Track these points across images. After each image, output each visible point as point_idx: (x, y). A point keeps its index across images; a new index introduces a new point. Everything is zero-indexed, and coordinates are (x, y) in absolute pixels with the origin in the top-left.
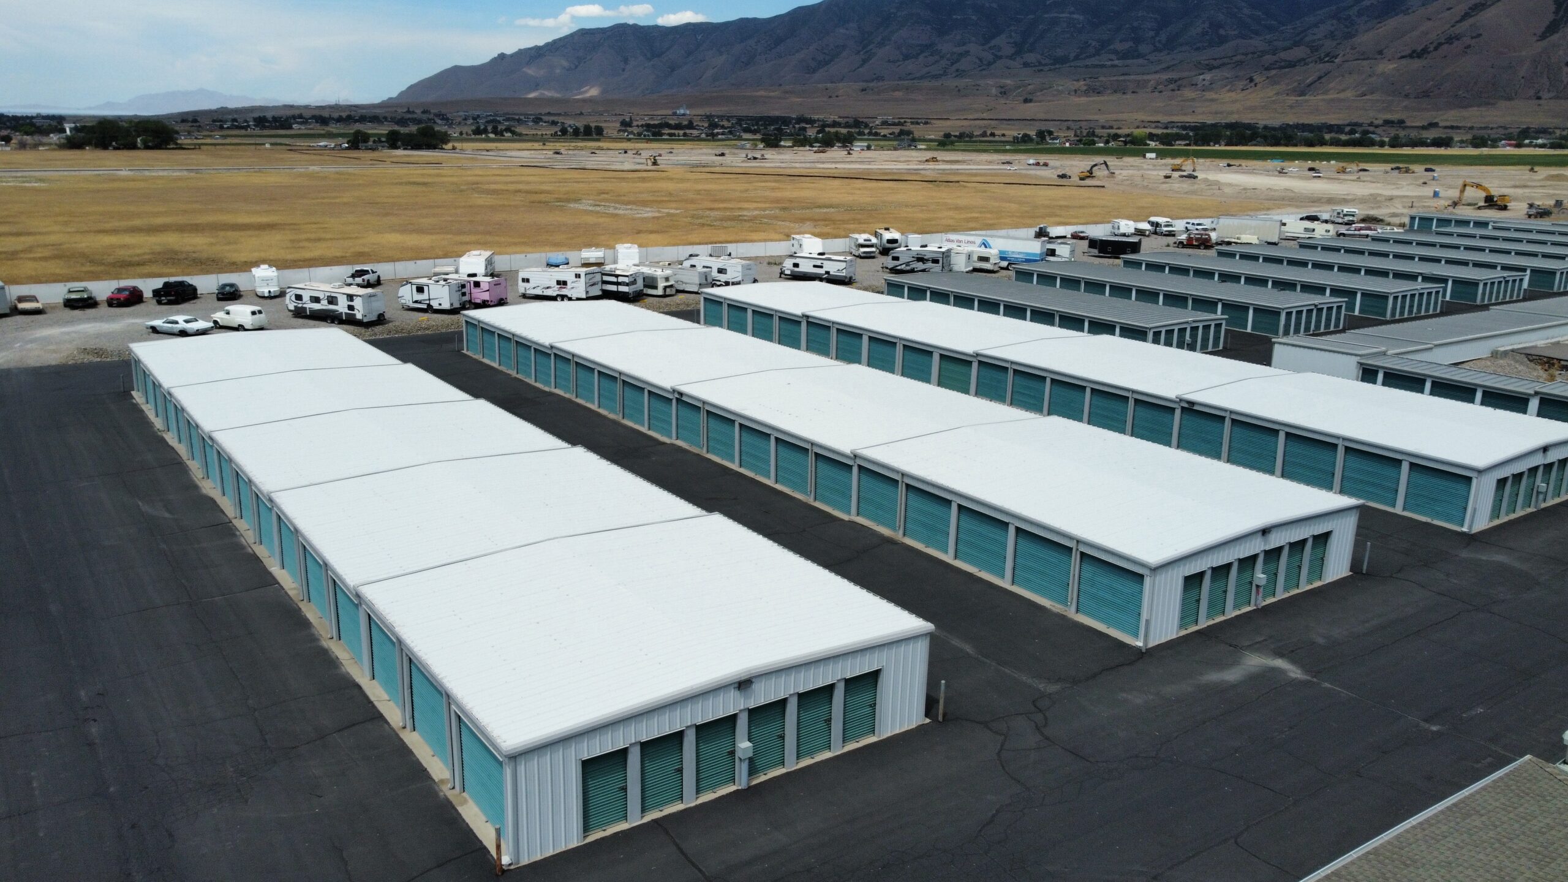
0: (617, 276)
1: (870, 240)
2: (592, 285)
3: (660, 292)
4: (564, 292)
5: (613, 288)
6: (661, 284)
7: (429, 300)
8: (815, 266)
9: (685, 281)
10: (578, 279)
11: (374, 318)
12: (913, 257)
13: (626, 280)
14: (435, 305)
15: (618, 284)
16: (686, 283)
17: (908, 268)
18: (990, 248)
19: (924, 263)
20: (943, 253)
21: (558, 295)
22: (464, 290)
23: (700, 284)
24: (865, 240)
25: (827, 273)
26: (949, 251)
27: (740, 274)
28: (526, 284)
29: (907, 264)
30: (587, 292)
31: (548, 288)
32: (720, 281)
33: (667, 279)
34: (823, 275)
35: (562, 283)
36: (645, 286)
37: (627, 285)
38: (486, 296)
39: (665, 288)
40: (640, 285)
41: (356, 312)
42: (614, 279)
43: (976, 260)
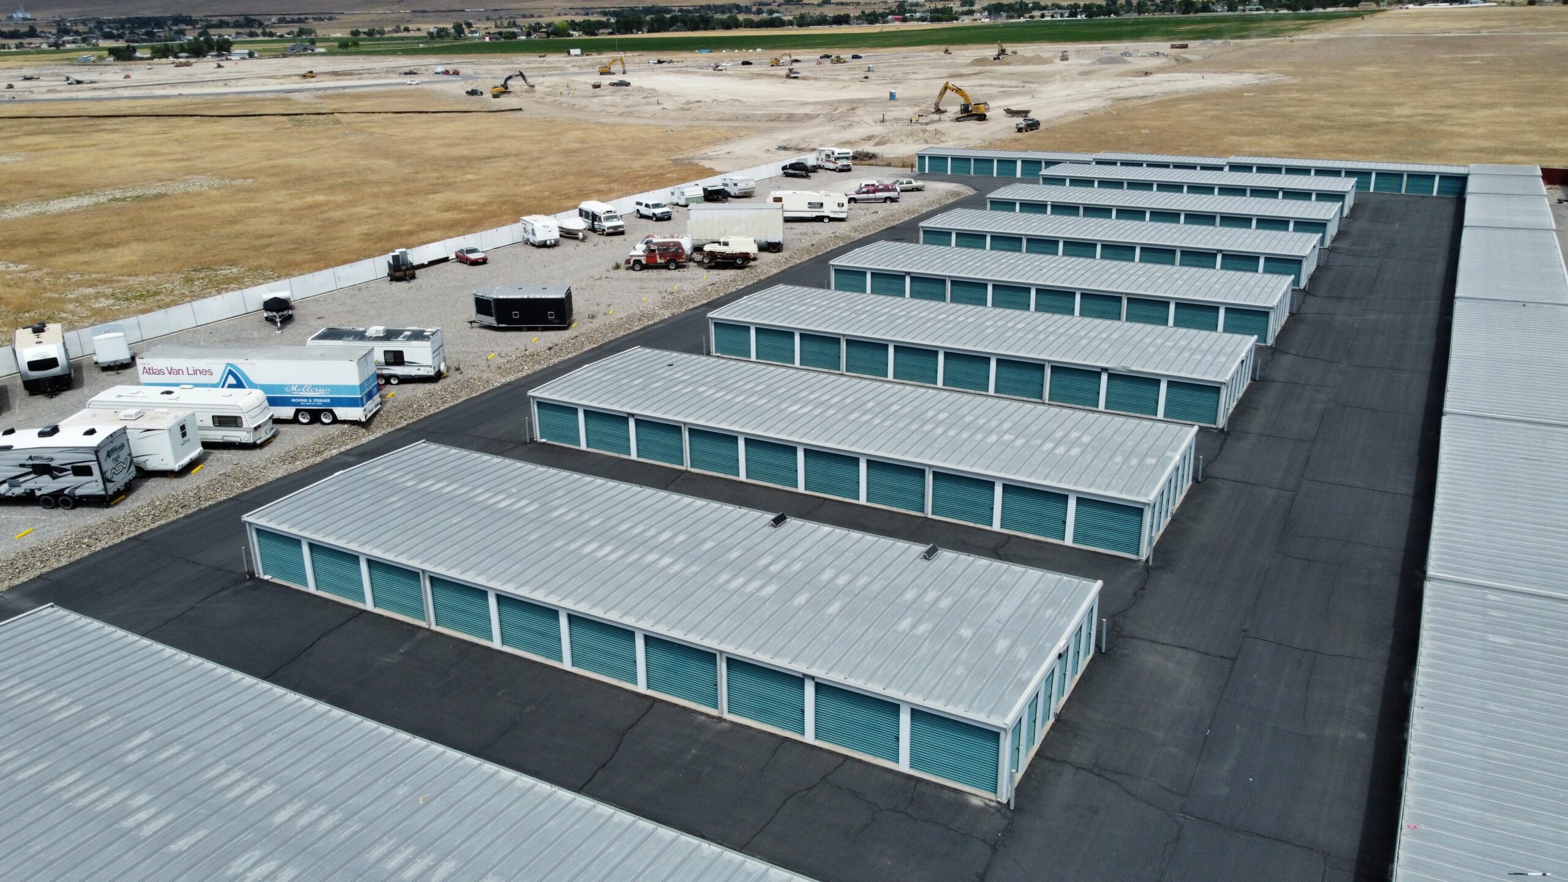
17: (18, 491)
18: (249, 385)
19: (54, 478)
20: (96, 451)
29: (13, 481)
43: (210, 423)
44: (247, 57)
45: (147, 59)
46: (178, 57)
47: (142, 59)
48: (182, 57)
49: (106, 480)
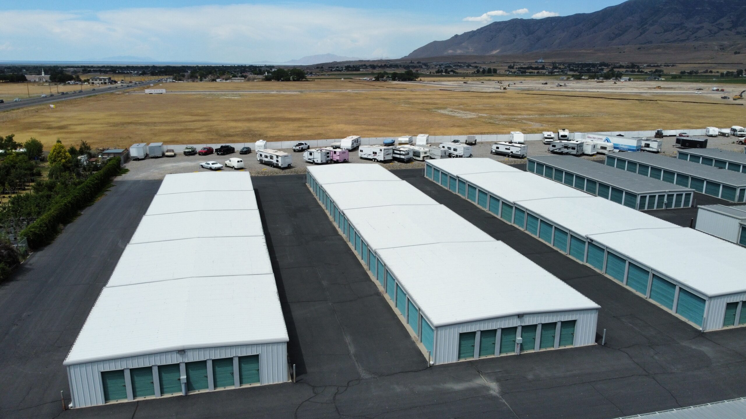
0: (400, 151)
1: (551, 135)
2: (388, 155)
3: (421, 159)
4: (375, 157)
5: (398, 156)
6: (422, 155)
7: (314, 158)
8: (506, 149)
9: (435, 154)
10: (381, 152)
11: (286, 166)
12: (563, 146)
13: (403, 153)
14: (316, 162)
15: (400, 154)
16: (435, 155)
17: (560, 151)
18: (610, 142)
19: (568, 149)
20: (578, 144)
21: (373, 158)
22: (328, 155)
23: (441, 156)
24: (548, 135)
25: (512, 152)
26: (582, 143)
27: (463, 152)
28: (361, 153)
29: (560, 149)
30: (384, 158)
31: (370, 155)
32: (454, 154)
33: (425, 153)
34: (510, 153)
35: (375, 153)
36: (414, 155)
37: (404, 155)
38: (338, 158)
39: (424, 157)
40: (411, 155)
41: (279, 163)
42: (398, 152)
43: (600, 148)
44: (628, 80)
45: (586, 79)
46: (599, 79)
47: (584, 79)
48: (600, 79)
49: (577, 151)
